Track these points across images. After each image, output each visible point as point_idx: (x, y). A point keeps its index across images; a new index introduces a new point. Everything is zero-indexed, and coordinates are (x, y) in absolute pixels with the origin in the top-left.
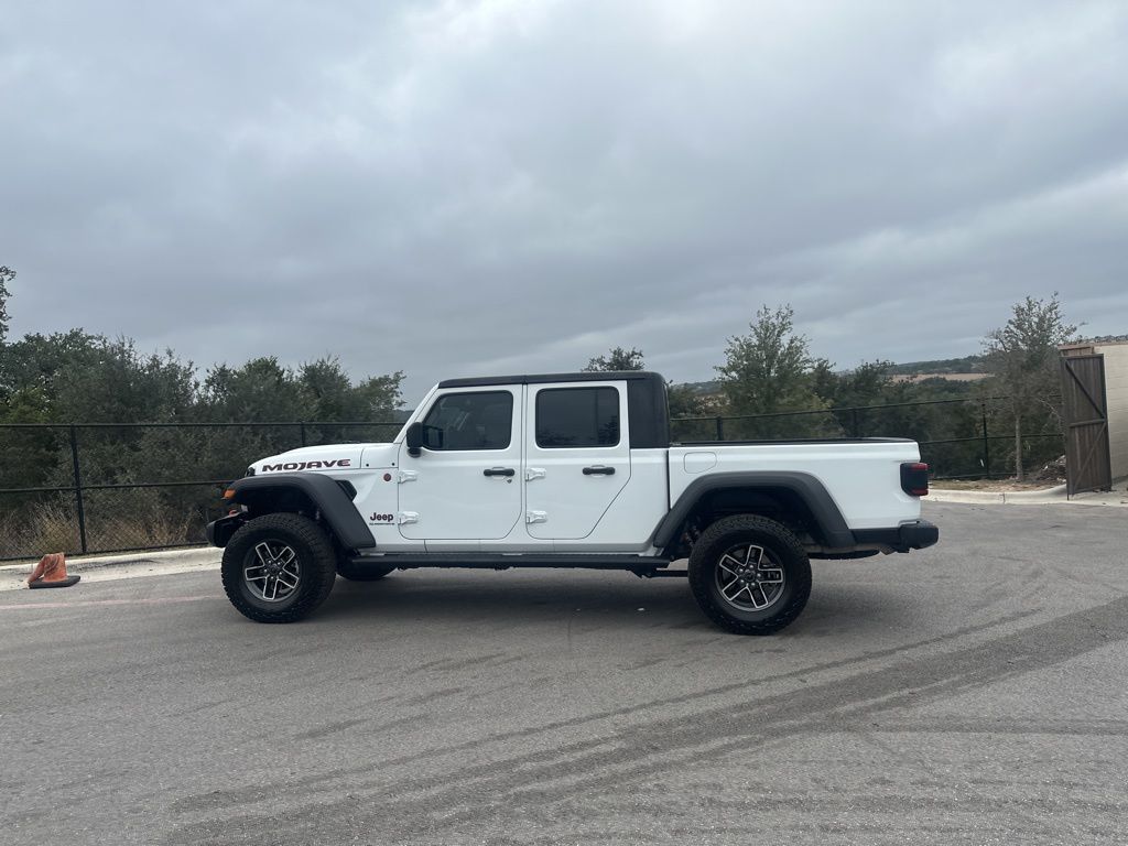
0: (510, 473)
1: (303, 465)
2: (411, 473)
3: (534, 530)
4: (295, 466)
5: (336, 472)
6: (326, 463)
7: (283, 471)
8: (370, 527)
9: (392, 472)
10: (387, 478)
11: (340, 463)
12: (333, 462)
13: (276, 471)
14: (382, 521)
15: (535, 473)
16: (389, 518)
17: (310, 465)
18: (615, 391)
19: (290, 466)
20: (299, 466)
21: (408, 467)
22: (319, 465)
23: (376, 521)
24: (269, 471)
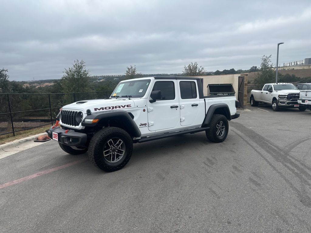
0: (177, 107)
1: (113, 108)
2: (152, 108)
3: (182, 124)
4: (110, 108)
5: (126, 109)
6: (122, 106)
7: (105, 110)
8: (139, 128)
9: (146, 109)
10: (144, 110)
11: (128, 106)
12: (125, 106)
13: (101, 110)
14: (143, 126)
15: (183, 107)
16: (145, 124)
17: (116, 107)
18: (194, 82)
19: (107, 108)
20: (112, 108)
21: (151, 106)
22: (119, 107)
23: (141, 126)
24: (98, 111)
